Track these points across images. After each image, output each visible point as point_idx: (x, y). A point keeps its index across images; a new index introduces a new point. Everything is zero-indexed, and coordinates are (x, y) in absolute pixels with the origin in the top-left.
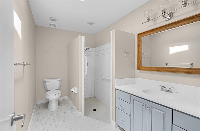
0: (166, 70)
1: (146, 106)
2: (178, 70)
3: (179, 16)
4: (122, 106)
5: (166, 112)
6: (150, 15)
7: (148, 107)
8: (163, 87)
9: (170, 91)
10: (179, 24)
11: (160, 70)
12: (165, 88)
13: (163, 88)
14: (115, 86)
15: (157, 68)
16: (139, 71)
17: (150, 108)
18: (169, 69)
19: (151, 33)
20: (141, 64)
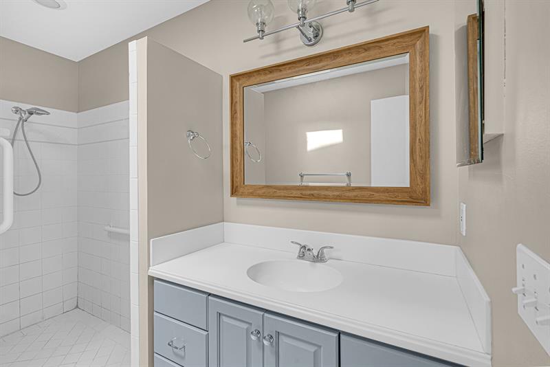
0: (309, 195)
1: (259, 332)
2: (338, 193)
3: (336, 38)
4: (175, 345)
5: (320, 347)
6: (267, 17)
7: (264, 338)
8: (304, 247)
9: (319, 258)
10: (339, 60)
11: (295, 193)
12: (309, 250)
13: (304, 252)
14: (149, 266)
15: (286, 188)
16: (235, 198)
17: (271, 337)
18: (316, 192)
19: (269, 76)
20: (240, 174)
